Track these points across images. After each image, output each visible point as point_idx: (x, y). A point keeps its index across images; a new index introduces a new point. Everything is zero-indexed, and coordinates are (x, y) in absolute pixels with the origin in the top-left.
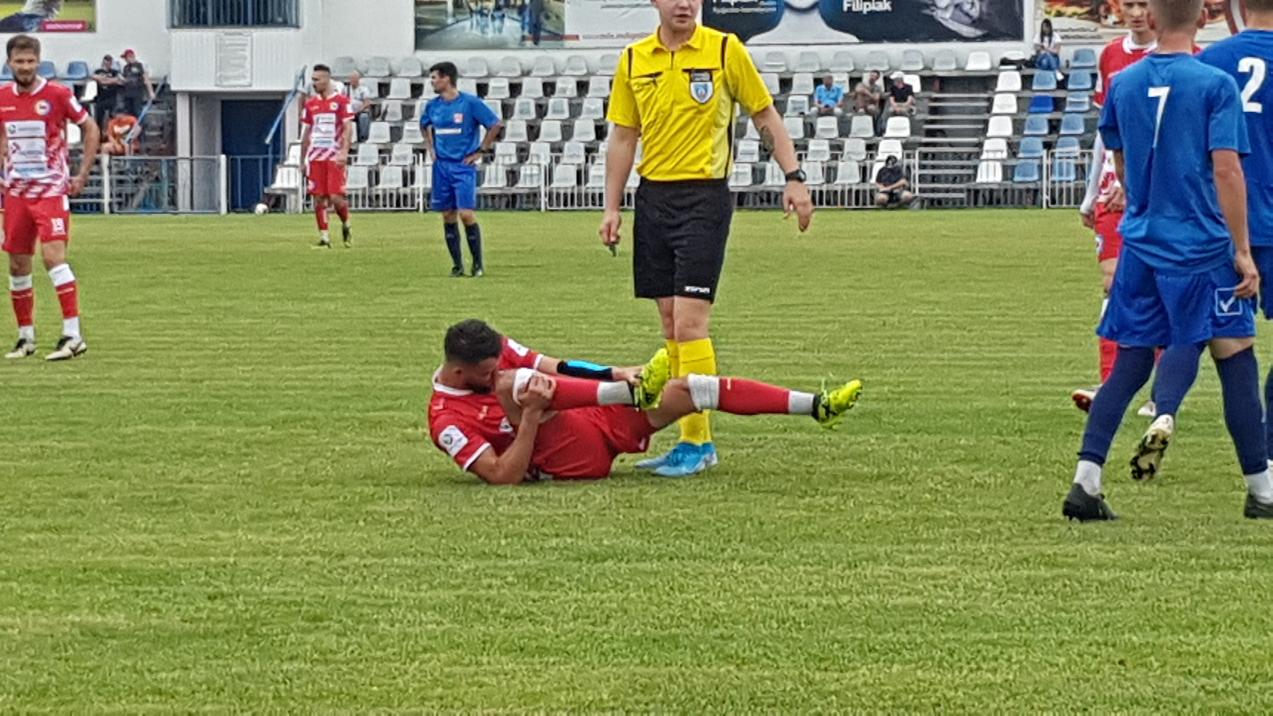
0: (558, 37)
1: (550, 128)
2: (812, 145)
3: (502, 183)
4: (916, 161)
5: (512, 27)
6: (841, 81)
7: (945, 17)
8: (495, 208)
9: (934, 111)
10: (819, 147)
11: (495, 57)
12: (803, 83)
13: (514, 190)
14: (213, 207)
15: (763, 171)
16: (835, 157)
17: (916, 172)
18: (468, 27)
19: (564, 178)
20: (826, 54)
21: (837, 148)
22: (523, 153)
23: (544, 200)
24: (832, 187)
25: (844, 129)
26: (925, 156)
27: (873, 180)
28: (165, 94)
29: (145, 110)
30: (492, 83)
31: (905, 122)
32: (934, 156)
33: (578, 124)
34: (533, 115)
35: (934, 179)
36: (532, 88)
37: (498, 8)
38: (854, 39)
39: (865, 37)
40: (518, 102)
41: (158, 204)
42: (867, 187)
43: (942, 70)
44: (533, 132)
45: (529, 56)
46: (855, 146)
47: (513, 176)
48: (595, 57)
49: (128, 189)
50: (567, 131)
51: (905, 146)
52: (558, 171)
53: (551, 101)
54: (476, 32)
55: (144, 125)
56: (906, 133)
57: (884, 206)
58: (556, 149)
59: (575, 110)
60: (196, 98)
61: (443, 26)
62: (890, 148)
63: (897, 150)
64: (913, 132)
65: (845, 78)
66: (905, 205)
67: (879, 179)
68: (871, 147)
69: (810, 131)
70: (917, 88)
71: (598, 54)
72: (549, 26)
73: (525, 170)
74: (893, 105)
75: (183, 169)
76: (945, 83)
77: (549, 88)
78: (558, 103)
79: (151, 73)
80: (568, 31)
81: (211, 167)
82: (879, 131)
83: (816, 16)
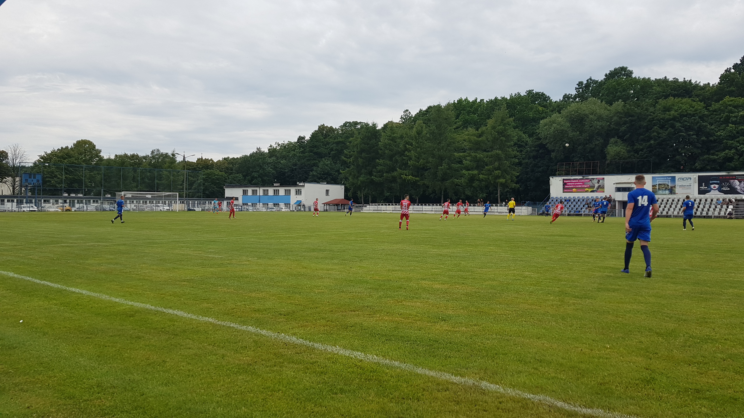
0: (675, 193)
1: (673, 206)
2: (716, 209)
3: (666, 214)
4: (734, 212)
5: (667, 192)
6: (721, 200)
7: (739, 191)
8: (664, 217)
9: (737, 205)
10: (717, 210)
11: (665, 196)
12: (715, 201)
13: (667, 215)
14: (621, 216)
15: (708, 213)
16: (720, 211)
17: (734, 213)
18: (660, 192)
19: (676, 213)
20: (719, 196)
21: (720, 210)
22: (669, 210)
23: (672, 216)
24: (720, 215)
25: (722, 207)
26: (735, 211)
27: (727, 214)
28: (615, 201)
29: (611, 203)
30: (664, 200)
31: (732, 206)
32: (737, 211)
33: (678, 206)
34: (671, 204)
35: (737, 215)
36: (670, 200)
37: (665, 189)
38: (723, 194)
39: (725, 194)
40: (668, 202)
41: (613, 216)
42: (725, 215)
43: (738, 198)
44: (671, 207)
45: (670, 196)
46: (723, 210)
47: (667, 213)
48: (680, 196)
49: (609, 214)
50: (676, 207)
51: (732, 210)
52: (675, 212)
53: (674, 202)
54: (662, 193)
55: (611, 205)
56: (732, 208)
57: (729, 218)
58: (674, 209)
59: (677, 204)
60: (619, 201)
61: (656, 192)
62: (729, 210)
63: (731, 210)
64: (733, 207)
65: (722, 199)
66: (732, 218)
67: (728, 214)
68: (726, 210)
69: (716, 207)
70: (734, 201)
71: (681, 196)
72: (673, 192)
73: (669, 212)
74: (730, 203)
75: (617, 211)
76: (739, 200)
77: (673, 201)
78: (675, 203)
79: (613, 198)
80: (676, 193)
81: (621, 211)
82: (728, 207)
83: (717, 190)
